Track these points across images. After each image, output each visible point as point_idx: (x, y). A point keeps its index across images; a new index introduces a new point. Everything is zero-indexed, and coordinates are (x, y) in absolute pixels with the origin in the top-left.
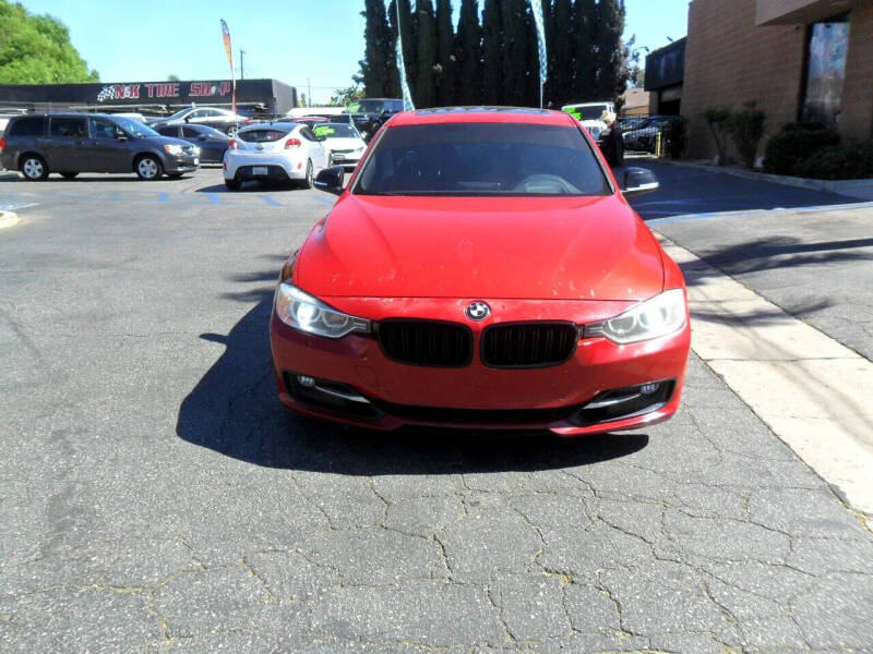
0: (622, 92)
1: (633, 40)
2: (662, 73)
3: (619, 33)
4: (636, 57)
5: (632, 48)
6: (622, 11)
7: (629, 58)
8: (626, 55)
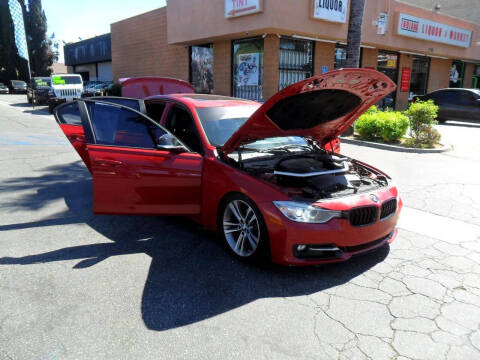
0: (50, 65)
1: (53, 36)
2: (76, 56)
3: (44, 31)
4: (56, 46)
5: (53, 40)
6: (44, 18)
7: (53, 45)
8: (50, 44)
